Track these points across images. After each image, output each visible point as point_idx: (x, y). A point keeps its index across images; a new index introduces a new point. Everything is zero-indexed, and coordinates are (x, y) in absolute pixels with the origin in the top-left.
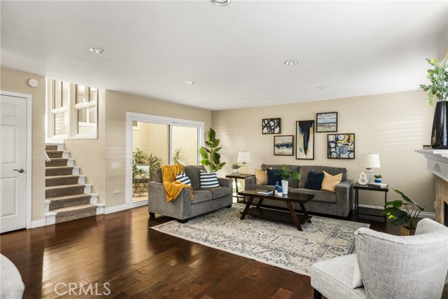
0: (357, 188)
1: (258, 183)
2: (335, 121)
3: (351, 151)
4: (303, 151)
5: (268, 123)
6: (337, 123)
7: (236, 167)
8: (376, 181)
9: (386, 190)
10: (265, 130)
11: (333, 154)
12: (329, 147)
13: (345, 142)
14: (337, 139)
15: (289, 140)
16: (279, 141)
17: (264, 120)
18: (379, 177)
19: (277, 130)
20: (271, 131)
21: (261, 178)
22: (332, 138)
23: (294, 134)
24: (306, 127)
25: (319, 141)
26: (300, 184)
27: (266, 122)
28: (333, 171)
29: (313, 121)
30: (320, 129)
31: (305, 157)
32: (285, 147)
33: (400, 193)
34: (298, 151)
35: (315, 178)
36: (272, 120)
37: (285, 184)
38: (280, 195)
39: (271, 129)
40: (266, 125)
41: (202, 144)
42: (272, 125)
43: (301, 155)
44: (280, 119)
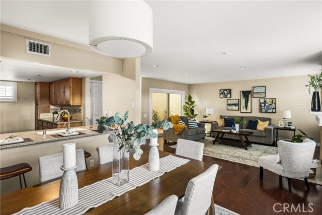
0: (278, 129)
1: (219, 126)
2: (264, 91)
3: (274, 108)
4: (245, 108)
5: (223, 92)
6: (265, 92)
7: (205, 117)
8: (289, 125)
9: (294, 130)
10: (222, 96)
11: (263, 110)
12: (261, 106)
13: (270, 103)
14: (265, 102)
15: (236, 102)
16: (230, 102)
17: (221, 90)
18: (291, 123)
19: (229, 96)
20: (225, 96)
21: (221, 123)
22: (262, 101)
23: (239, 98)
24: (246, 94)
25: (254, 102)
26: (243, 127)
27: (222, 91)
28: (264, 120)
29: (251, 91)
30: (255, 96)
31: (246, 111)
32: (234, 106)
33: (300, 131)
34: (242, 108)
35: (253, 123)
36: (226, 90)
37: (237, 126)
38: (235, 132)
39: (225, 95)
40: (222, 93)
41: (184, 103)
42: (226, 93)
43: (243, 110)
44: (230, 90)
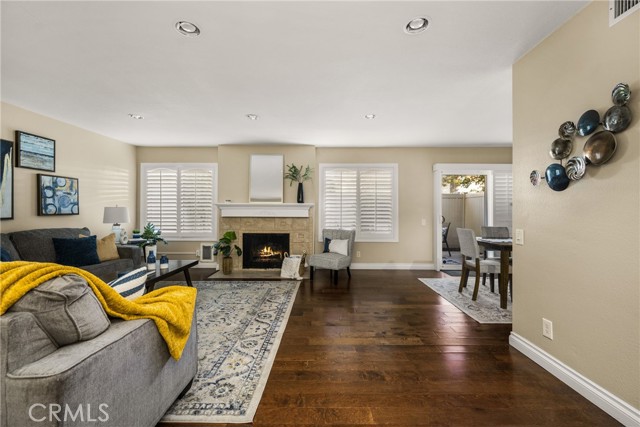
2: (51, 153)
3: (74, 204)
6: (54, 157)
11: (50, 207)
12: (41, 196)
13: (66, 189)
14: (55, 184)
18: (139, 232)
29: (11, 144)
30: (23, 161)
38: (165, 267)
